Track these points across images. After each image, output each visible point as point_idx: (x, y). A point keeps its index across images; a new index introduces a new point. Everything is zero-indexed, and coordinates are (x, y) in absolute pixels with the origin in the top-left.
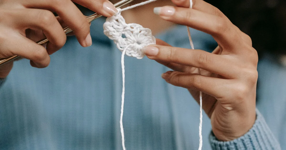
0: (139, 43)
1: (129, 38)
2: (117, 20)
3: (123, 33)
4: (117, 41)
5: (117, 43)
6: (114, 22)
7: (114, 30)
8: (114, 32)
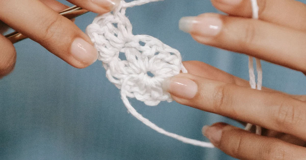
0: (150, 74)
1: (133, 63)
2: (115, 25)
3: (123, 51)
4: (108, 66)
5: (107, 69)
6: (108, 27)
7: (106, 42)
8: (106, 47)
